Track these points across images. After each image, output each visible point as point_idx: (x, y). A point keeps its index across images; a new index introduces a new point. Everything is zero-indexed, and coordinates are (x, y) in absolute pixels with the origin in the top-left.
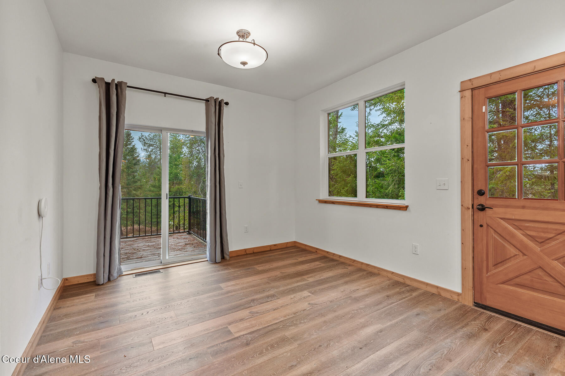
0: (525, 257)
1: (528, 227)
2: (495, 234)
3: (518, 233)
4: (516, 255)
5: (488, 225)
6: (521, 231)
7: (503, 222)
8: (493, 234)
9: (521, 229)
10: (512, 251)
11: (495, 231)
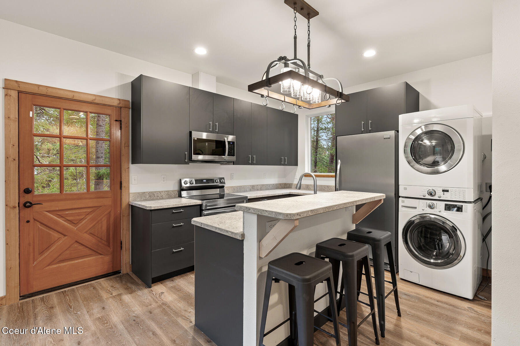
0: (66, 237)
1: (67, 214)
2: (41, 226)
3: (61, 220)
4: (59, 238)
5: (35, 220)
6: (62, 218)
7: (49, 214)
8: (40, 226)
9: (62, 217)
10: (56, 235)
11: (41, 223)
